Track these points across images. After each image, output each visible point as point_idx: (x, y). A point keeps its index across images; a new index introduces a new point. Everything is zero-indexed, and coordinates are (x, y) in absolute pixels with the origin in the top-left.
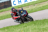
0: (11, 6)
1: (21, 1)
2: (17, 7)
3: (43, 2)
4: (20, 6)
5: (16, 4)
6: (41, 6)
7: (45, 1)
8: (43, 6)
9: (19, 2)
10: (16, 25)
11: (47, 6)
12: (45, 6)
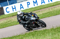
0: (3, 13)
1: (15, 8)
2: (11, 15)
3: (43, 9)
4: (14, 14)
5: (9, 12)
6: (41, 13)
7: (46, 8)
8: (44, 14)
9: (13, 9)
10: (10, 37)
11: (48, 13)
12: (46, 13)
